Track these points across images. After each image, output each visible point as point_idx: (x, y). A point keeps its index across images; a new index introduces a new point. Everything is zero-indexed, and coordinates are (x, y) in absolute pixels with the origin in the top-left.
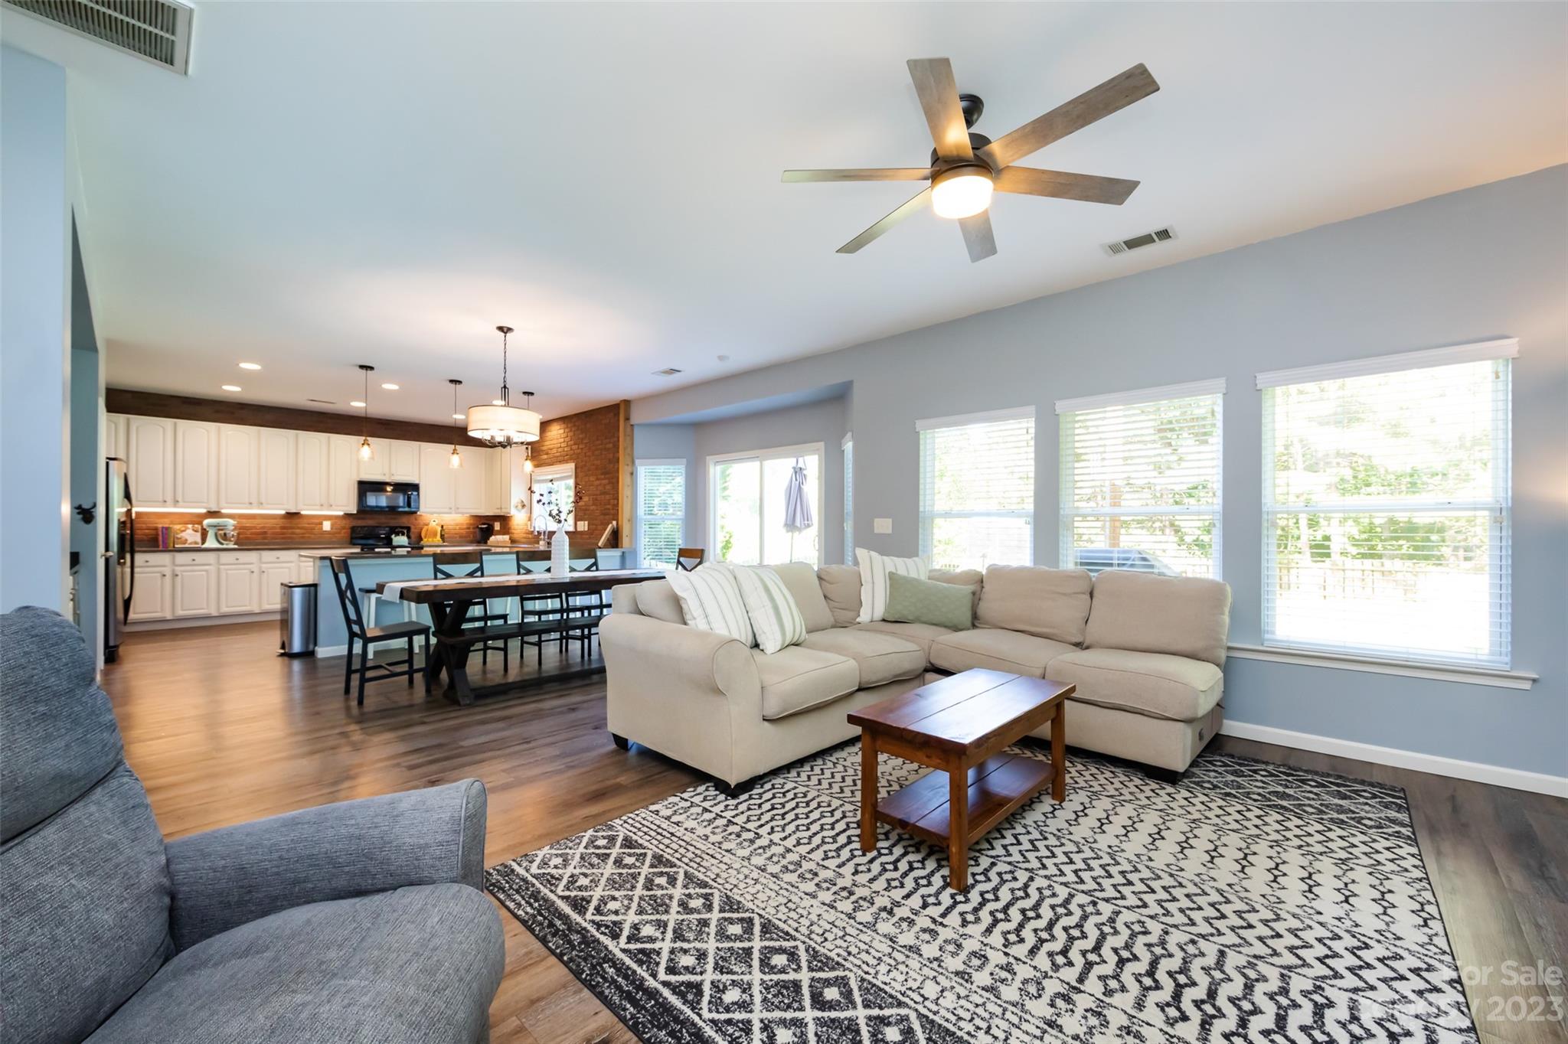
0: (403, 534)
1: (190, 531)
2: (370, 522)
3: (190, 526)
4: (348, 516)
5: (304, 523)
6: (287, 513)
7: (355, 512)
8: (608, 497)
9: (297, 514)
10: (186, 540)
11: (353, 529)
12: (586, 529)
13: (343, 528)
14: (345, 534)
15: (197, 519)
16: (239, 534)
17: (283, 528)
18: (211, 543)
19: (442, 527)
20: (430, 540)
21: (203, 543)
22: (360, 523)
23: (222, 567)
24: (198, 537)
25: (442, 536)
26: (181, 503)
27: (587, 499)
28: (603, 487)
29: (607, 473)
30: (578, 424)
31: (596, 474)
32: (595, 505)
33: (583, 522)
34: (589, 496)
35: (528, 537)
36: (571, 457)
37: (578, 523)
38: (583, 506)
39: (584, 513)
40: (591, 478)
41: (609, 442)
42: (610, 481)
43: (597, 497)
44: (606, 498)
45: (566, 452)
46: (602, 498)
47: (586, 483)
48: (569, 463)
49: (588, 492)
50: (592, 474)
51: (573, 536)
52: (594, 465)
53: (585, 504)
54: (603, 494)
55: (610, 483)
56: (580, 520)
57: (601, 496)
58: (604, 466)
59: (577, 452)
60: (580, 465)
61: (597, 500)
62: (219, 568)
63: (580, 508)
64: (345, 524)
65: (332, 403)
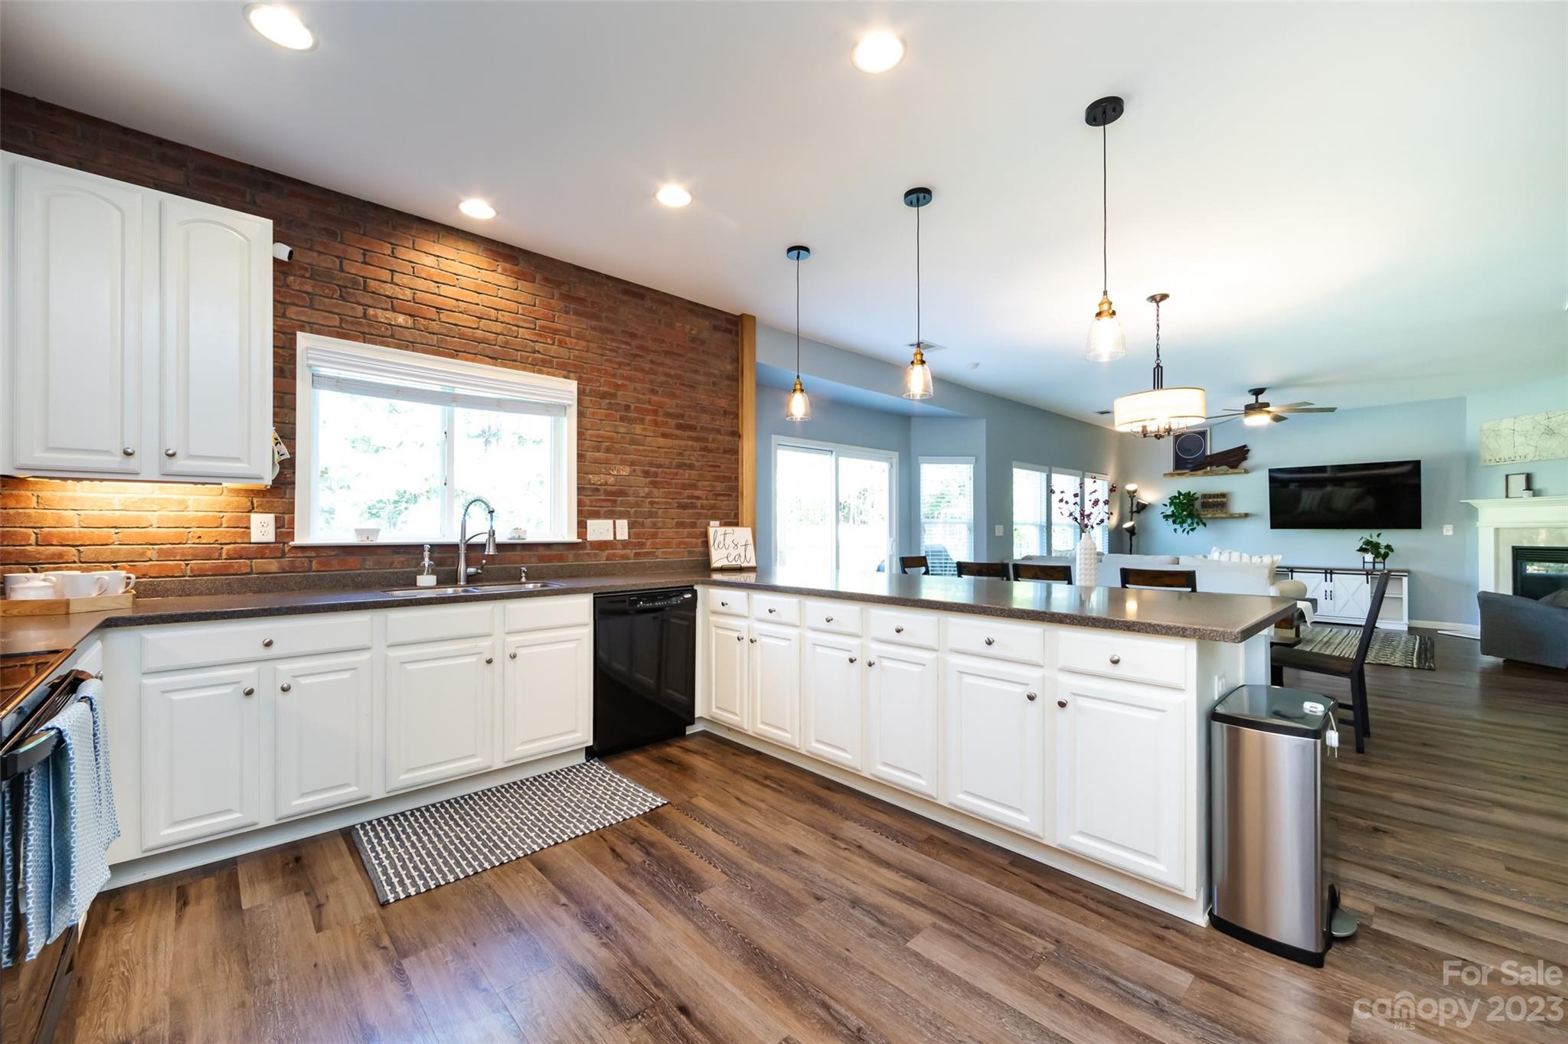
8: (694, 475)
12: (622, 536)
27: (625, 471)
28: (680, 454)
29: (693, 428)
30: (582, 294)
31: (656, 423)
32: (654, 484)
33: (611, 521)
34: (632, 464)
35: (249, 570)
36: (552, 361)
37: (590, 522)
38: (606, 484)
39: (615, 501)
40: (638, 428)
41: (696, 372)
42: (703, 444)
43: (661, 470)
44: (687, 475)
45: (532, 344)
46: (676, 474)
47: (620, 435)
48: (548, 374)
49: (628, 456)
50: (642, 421)
51: (571, 554)
52: (650, 402)
53: (616, 481)
54: (681, 466)
55: (702, 449)
56: (596, 515)
57: (672, 470)
58: (681, 412)
59: (582, 358)
60: (595, 391)
61: (657, 477)
63: (597, 490)
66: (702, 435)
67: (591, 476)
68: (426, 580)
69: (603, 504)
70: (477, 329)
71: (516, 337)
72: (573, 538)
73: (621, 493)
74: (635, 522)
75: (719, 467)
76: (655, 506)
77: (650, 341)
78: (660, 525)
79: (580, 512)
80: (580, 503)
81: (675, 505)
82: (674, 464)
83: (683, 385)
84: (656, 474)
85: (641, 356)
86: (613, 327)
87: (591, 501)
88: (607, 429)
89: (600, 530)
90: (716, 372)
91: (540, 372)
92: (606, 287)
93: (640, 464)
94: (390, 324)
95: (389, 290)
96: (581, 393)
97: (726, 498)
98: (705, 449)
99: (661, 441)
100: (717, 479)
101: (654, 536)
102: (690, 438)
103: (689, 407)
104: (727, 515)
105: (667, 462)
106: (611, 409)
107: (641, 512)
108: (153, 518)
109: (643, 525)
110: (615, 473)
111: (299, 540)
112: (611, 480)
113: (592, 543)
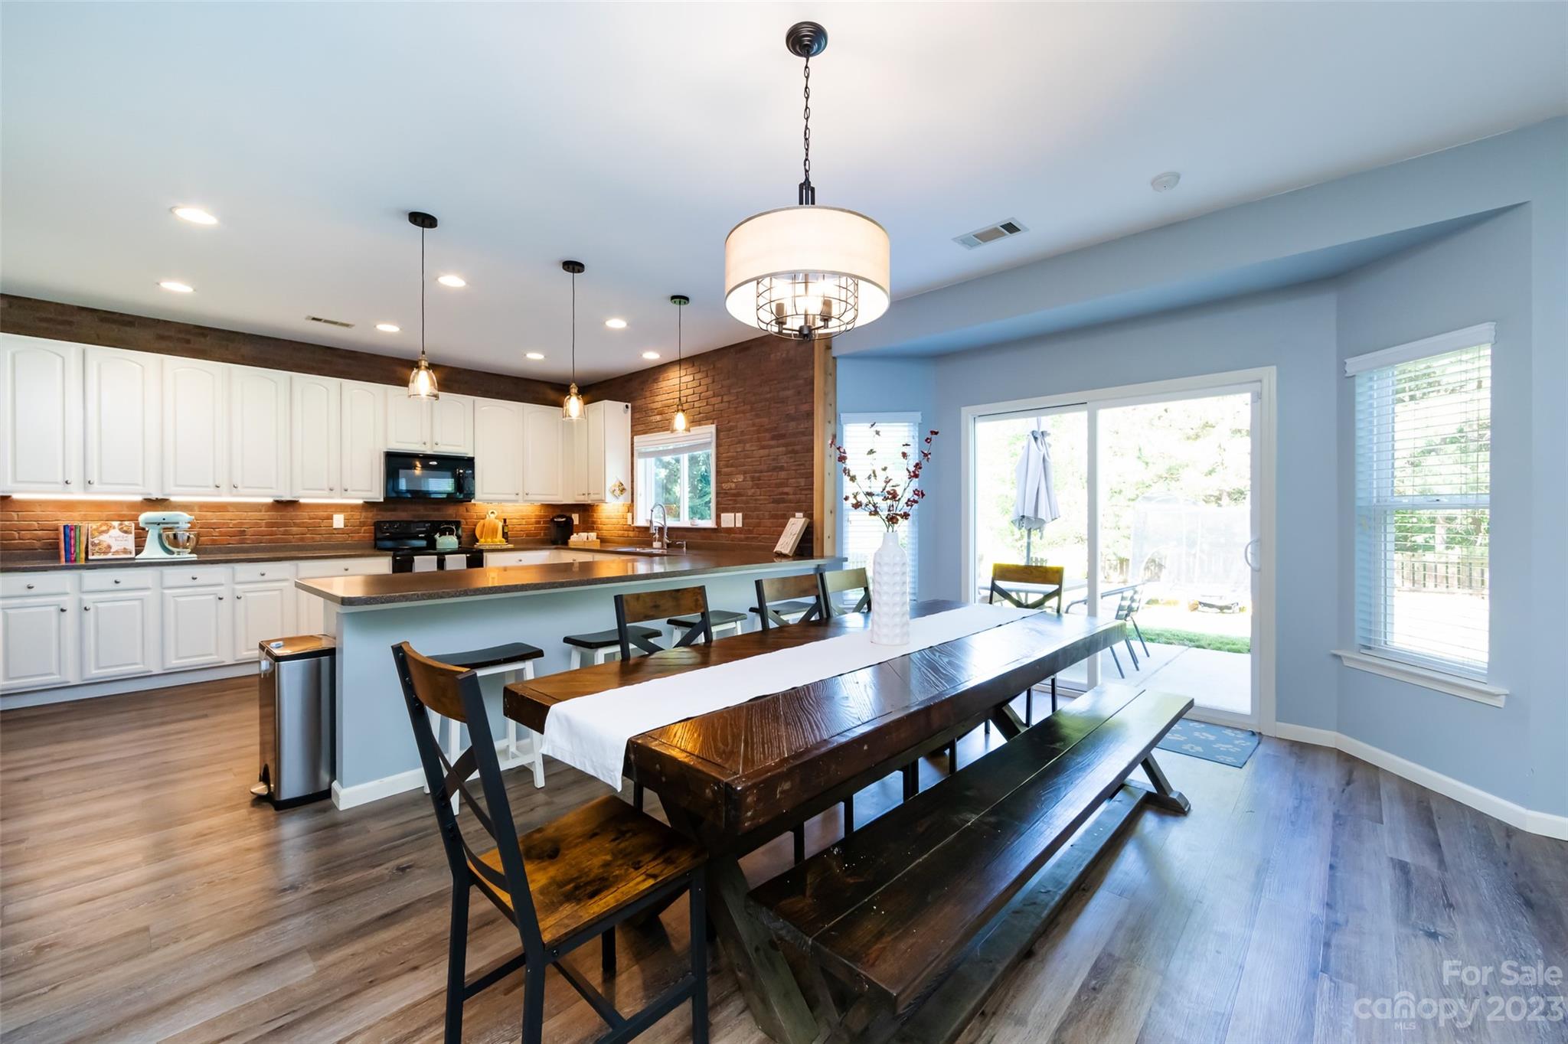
0: (451, 534)
1: (115, 532)
2: (403, 515)
3: (116, 524)
4: (369, 505)
5: (304, 516)
6: (278, 502)
7: (382, 500)
8: (783, 474)
9: (292, 504)
10: (109, 547)
11: (378, 526)
12: (739, 524)
13: (363, 524)
14: (366, 533)
15: (125, 513)
16: (198, 536)
17: (270, 525)
18: (152, 551)
19: (505, 520)
20: (489, 540)
21: (138, 552)
22: (388, 516)
23: (166, 591)
24: (130, 542)
25: (505, 535)
26: (96, 486)
27: (740, 478)
28: (774, 460)
29: (783, 436)
30: (719, 366)
31: (758, 439)
32: (758, 486)
33: (733, 514)
34: (745, 473)
35: (629, 536)
36: (706, 416)
37: (722, 515)
38: (731, 489)
39: (735, 500)
40: (747, 446)
41: (786, 388)
42: (790, 448)
43: (761, 474)
44: (779, 476)
45: (698, 409)
46: (771, 476)
47: (738, 454)
48: (704, 424)
49: (742, 468)
50: (750, 440)
51: (713, 535)
52: (754, 425)
53: (736, 486)
54: (775, 469)
55: (790, 452)
56: (726, 510)
57: (769, 474)
58: (775, 425)
59: (719, 408)
60: (725, 427)
61: (760, 480)
62: (162, 594)
63: (726, 493)
64: (366, 518)
65: (347, 325)
66: (788, 440)
67: (724, 485)
69: (729, 502)
71: (692, 408)
72: (715, 526)
73: (739, 495)
74: (746, 514)
75: (803, 465)
76: (758, 502)
77: (754, 379)
78: (761, 517)
79: (717, 509)
80: (718, 503)
81: (770, 501)
82: (770, 468)
83: (776, 403)
85: (749, 393)
86: (735, 379)
87: (724, 501)
88: (732, 451)
89: (727, 520)
90: (799, 382)
91: (701, 425)
92: (730, 354)
93: (749, 472)
94: (655, 422)
95: (655, 405)
96: (718, 431)
98: (793, 451)
99: (762, 452)
100: (802, 475)
101: (759, 525)
102: (783, 445)
103: (780, 419)
105: (765, 467)
106: (733, 437)
107: (749, 507)
108: (612, 515)
109: (750, 517)
110: (736, 481)
111: (636, 524)
112: (733, 485)
113: (723, 528)
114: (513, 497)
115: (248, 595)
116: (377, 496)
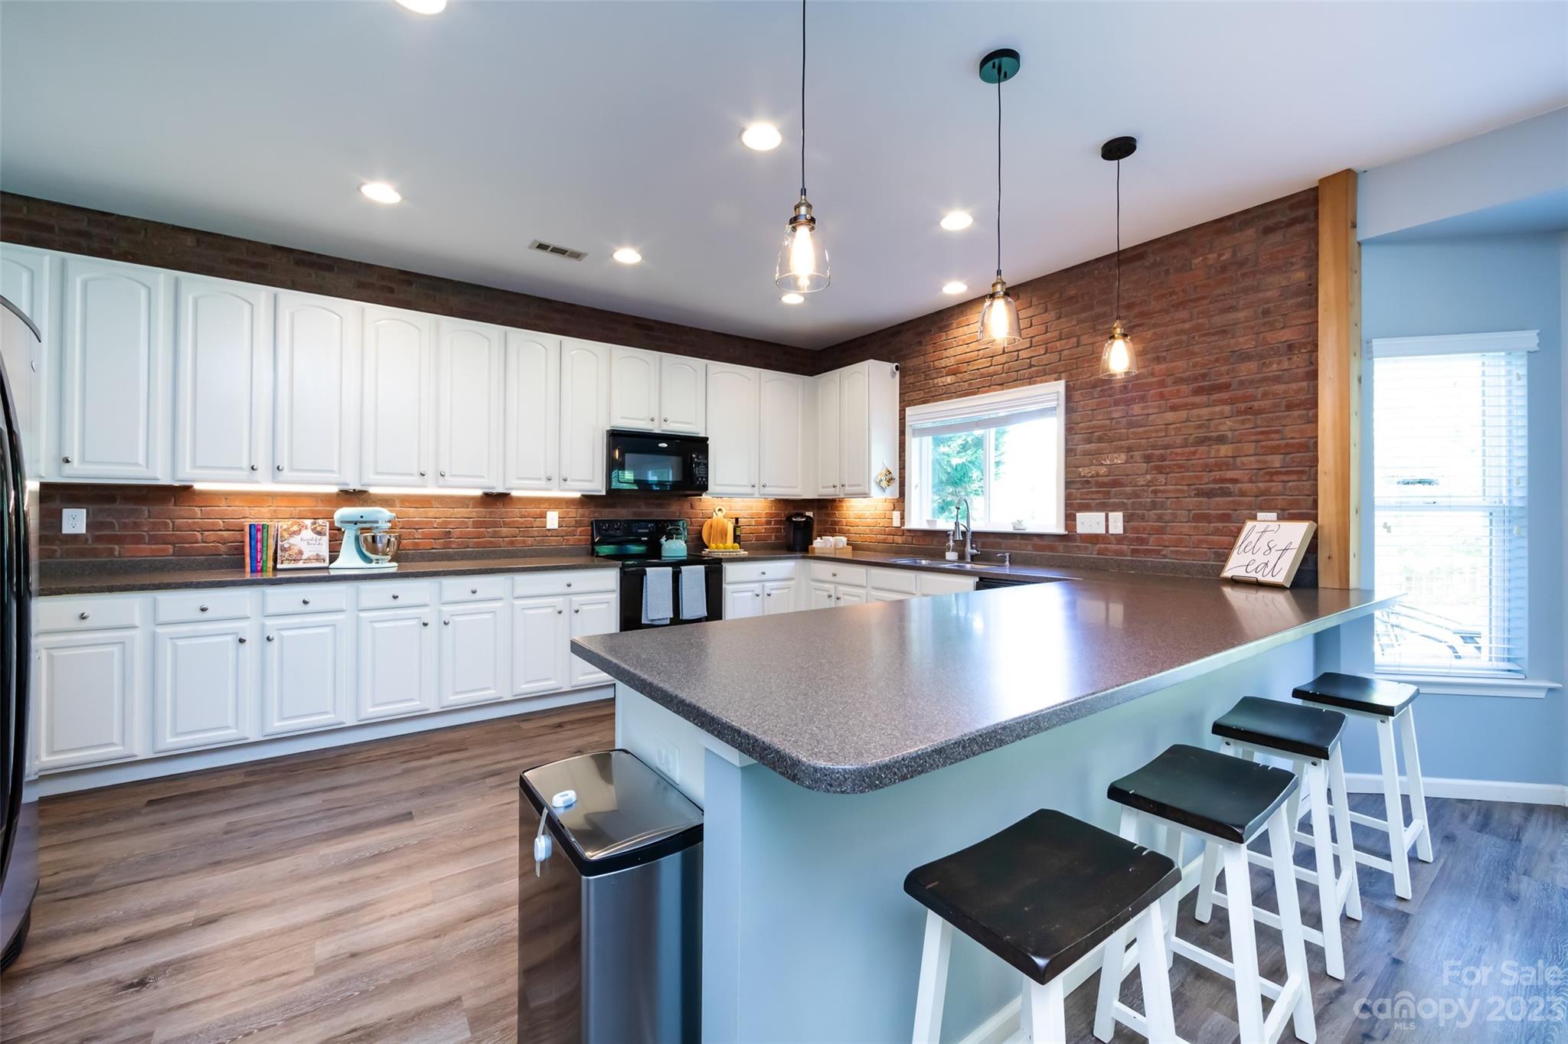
0: (677, 537)
1: (308, 534)
2: (623, 513)
3: (308, 522)
4: (588, 500)
5: (514, 513)
6: (487, 495)
7: (604, 493)
8: (1225, 450)
9: (502, 498)
10: (301, 553)
11: (597, 525)
12: (1117, 530)
13: (579, 524)
14: (581, 536)
15: (319, 508)
16: (399, 538)
17: (478, 524)
18: (349, 560)
19: (737, 519)
20: (721, 546)
21: (333, 559)
22: (607, 514)
23: (362, 614)
24: (323, 547)
25: (736, 538)
26: (286, 473)
27: (1120, 459)
28: (1200, 427)
29: (1227, 387)
30: (1072, 292)
31: (1162, 396)
32: (1160, 470)
33: (1103, 514)
34: (1129, 449)
35: (892, 541)
36: (1045, 369)
37: (1080, 516)
38: (1098, 475)
39: (1108, 493)
40: (1137, 409)
41: (1232, 309)
42: (1243, 406)
43: (1169, 451)
44: (1213, 453)
45: (1028, 361)
46: (1194, 453)
47: (1114, 421)
48: (1041, 382)
49: (1123, 442)
50: (1143, 399)
51: (1060, 545)
52: (1153, 374)
53: (1110, 471)
54: (1201, 441)
55: (1239, 413)
56: (1087, 508)
57: (1187, 450)
58: (1204, 371)
59: (1072, 355)
60: (1086, 383)
61: (1164, 460)
62: (358, 618)
63: (1088, 482)
64: (583, 516)
65: (576, 256)
66: (1240, 393)
67: (1080, 469)
68: (951, 556)
69: (1094, 496)
70: (991, 366)
71: (1017, 360)
72: (1061, 531)
73: (1116, 483)
74: (1133, 514)
75: (1277, 432)
76: (1159, 495)
77: (1153, 303)
78: (1167, 518)
79: (1067, 506)
80: (1068, 497)
81: (1192, 493)
82: (1191, 441)
83: (1205, 335)
84: (1163, 458)
85: (1139, 326)
86: (1106, 309)
87: (1082, 494)
88: (1099, 418)
89: (1090, 523)
90: (1269, 294)
91: (1035, 383)
92: (1096, 272)
93: (1140, 448)
94: (944, 386)
95: (943, 363)
96: (1068, 388)
97: (1294, 477)
98: (1249, 411)
99: (1170, 416)
100: (1274, 450)
101: (1160, 531)
102: (1223, 402)
103: (1217, 360)
104: (1295, 504)
105: (1179, 440)
106: (1104, 396)
107: (1140, 503)
108: (867, 514)
109: (1143, 518)
110: (1108, 462)
111: (907, 526)
112: (1103, 470)
113: (1081, 535)
114: (748, 490)
115: (457, 619)
116: (600, 488)
